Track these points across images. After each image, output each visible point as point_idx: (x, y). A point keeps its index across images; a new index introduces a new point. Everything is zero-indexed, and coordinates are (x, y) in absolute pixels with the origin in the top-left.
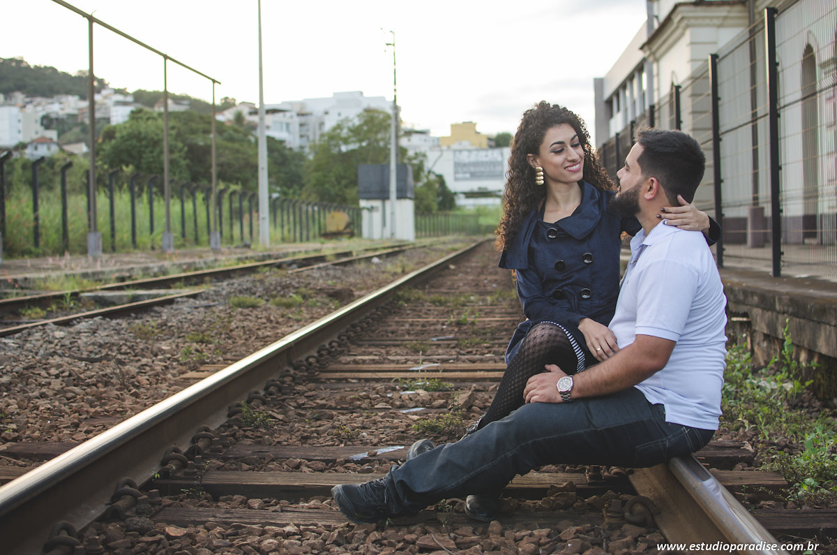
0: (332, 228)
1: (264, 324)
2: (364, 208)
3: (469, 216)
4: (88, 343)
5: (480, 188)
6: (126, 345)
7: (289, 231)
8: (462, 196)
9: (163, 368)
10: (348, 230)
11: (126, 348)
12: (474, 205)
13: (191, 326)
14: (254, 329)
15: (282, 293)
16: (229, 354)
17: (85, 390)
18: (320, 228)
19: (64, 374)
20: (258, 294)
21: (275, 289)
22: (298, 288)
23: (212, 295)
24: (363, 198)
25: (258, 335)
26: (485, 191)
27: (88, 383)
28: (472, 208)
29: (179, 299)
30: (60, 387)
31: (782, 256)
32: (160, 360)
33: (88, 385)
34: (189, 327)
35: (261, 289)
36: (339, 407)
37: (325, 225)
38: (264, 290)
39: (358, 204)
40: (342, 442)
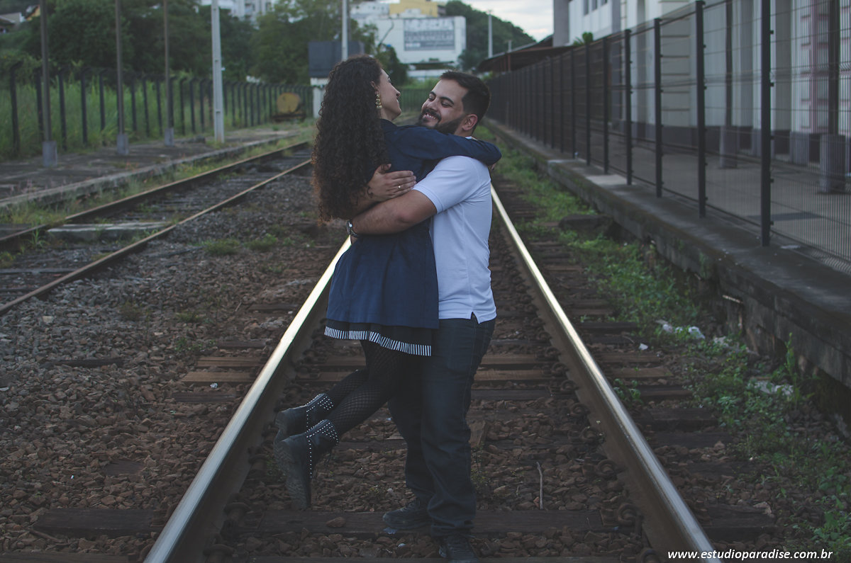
0: (283, 109)
1: (248, 284)
2: (315, 86)
3: (421, 90)
4: (81, 333)
5: (431, 59)
6: (119, 336)
7: (240, 115)
8: (412, 67)
9: (162, 366)
10: (300, 112)
11: (120, 339)
12: (426, 77)
13: (175, 292)
14: (238, 293)
15: (255, 229)
16: (221, 338)
17: (94, 417)
18: (271, 110)
19: (71, 398)
20: (230, 232)
21: (248, 225)
22: (271, 224)
23: (184, 233)
24: (314, 77)
25: (243, 301)
26: (436, 62)
27: (97, 407)
28: (423, 80)
29: (152, 243)
30: (71, 415)
31: (772, 226)
32: (157, 354)
33: (98, 411)
34: (173, 293)
35: (233, 226)
36: (354, 439)
37: (276, 106)
38: (237, 227)
39: (309, 82)
40: (371, 505)
